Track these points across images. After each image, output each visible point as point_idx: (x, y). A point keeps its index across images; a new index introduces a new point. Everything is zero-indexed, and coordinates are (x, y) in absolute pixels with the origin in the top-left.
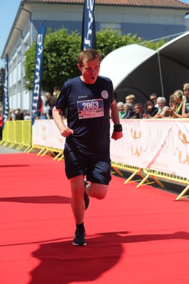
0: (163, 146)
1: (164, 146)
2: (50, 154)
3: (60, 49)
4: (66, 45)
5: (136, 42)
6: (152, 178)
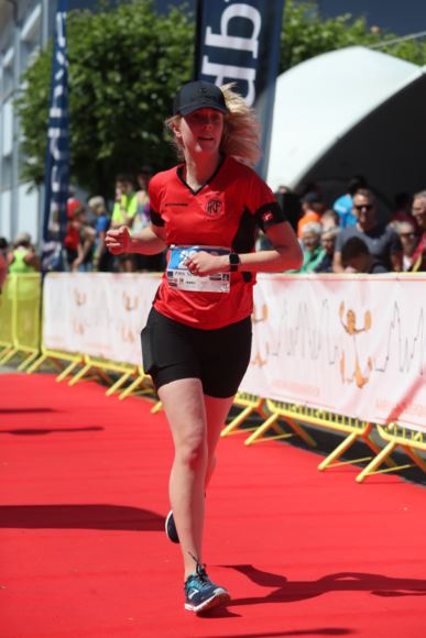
2: (96, 377)
3: (133, 60)
4: (151, 48)
5: (366, 42)
6: (403, 451)
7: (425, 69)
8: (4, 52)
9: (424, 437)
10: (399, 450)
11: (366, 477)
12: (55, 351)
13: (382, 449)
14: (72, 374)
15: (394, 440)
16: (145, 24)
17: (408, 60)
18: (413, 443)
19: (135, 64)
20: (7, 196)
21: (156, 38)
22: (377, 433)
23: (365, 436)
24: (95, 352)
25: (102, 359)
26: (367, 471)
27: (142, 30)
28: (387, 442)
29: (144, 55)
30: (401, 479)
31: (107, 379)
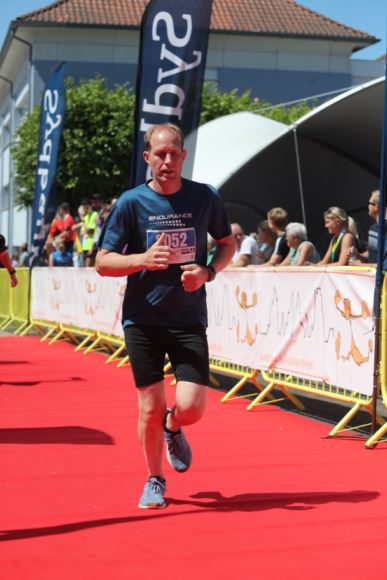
0: (302, 324)
1: (305, 324)
2: (67, 339)
3: (92, 121)
4: (104, 113)
5: (250, 108)
6: (279, 389)
7: (291, 127)
8: (4, 116)
9: (294, 379)
10: (276, 388)
11: (254, 407)
12: (39, 320)
13: (265, 387)
14: (51, 337)
15: (273, 381)
16: (100, 96)
17: (279, 121)
18: (286, 383)
19: (93, 124)
20: (5, 214)
21: (107, 106)
22: (261, 376)
23: (253, 379)
24: (67, 322)
25: (71, 326)
26: (255, 403)
27: (97, 100)
28: (268, 383)
29: (100, 118)
30: (278, 408)
31: (75, 340)
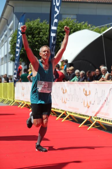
2: (27, 106)
5: (87, 28)
6: (98, 123)
7: (101, 34)
8: (5, 31)
9: (103, 120)
11: (90, 129)
12: (17, 100)
15: (96, 120)
16: (37, 25)
17: (97, 32)
22: (92, 119)
23: (89, 119)
25: (28, 102)
